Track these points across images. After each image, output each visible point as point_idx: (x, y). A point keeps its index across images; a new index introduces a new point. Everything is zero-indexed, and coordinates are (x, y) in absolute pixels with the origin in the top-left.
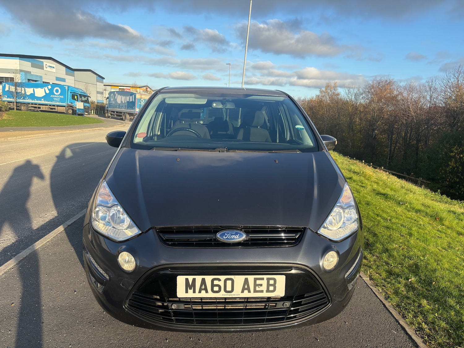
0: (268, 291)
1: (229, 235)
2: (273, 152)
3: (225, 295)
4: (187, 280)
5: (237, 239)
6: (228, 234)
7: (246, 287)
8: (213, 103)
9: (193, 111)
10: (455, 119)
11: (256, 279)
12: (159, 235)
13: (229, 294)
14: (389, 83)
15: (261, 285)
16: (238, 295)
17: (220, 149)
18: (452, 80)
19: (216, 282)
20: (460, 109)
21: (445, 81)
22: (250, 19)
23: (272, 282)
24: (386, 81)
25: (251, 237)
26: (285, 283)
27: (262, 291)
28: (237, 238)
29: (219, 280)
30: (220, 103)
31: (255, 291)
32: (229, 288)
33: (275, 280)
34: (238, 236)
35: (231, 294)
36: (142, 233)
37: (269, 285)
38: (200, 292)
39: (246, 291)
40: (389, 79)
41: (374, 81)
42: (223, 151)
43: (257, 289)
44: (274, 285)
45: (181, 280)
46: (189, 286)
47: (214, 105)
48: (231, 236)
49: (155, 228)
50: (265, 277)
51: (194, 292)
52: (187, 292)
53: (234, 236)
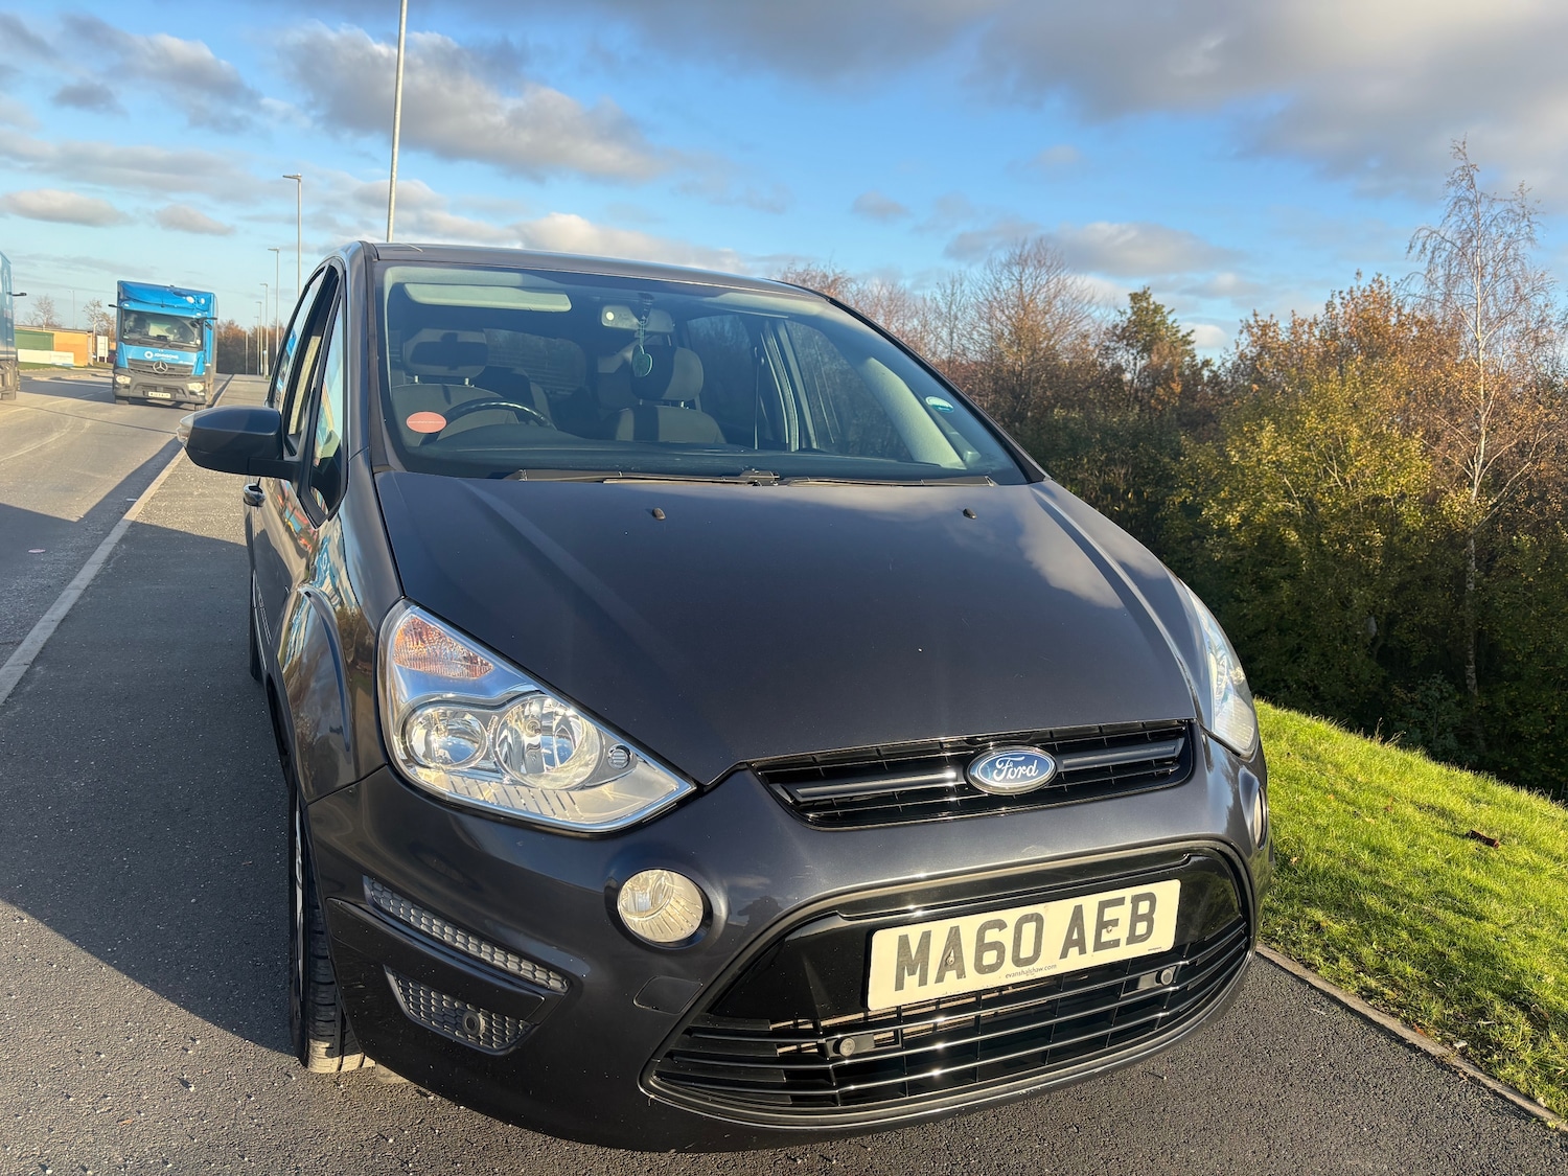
0: (1133, 939)
1: (1008, 768)
2: (922, 482)
3: (1014, 975)
4: (904, 942)
5: (1032, 777)
6: (1005, 762)
7: (1075, 936)
8: (605, 309)
9: (460, 339)
10: (1017, 397)
11: (1103, 906)
12: (771, 789)
13: (1025, 968)
14: (834, 281)
15: (1115, 922)
16: (1050, 968)
17: (756, 476)
18: (1004, 282)
19: (992, 936)
20: (1031, 370)
21: (987, 287)
22: (404, 20)
23: (1144, 907)
24: (825, 276)
25: (1066, 767)
26: (1178, 903)
27: (1116, 943)
28: (1033, 773)
29: (1001, 925)
30: (627, 312)
31: (1099, 946)
32: (1026, 951)
33: (1151, 898)
34: (1034, 768)
35: (1030, 967)
36: (700, 792)
37: (1136, 918)
38: (940, 979)
39: (1074, 951)
40: (833, 271)
41: (789, 275)
42: (767, 483)
43: (1106, 937)
44: (1149, 918)
45: (884, 946)
46: (910, 963)
47: (610, 316)
48: (1016, 771)
49: (749, 764)
50: (1128, 893)
51: (923, 982)
52: (899, 986)
53: (1024, 768)
